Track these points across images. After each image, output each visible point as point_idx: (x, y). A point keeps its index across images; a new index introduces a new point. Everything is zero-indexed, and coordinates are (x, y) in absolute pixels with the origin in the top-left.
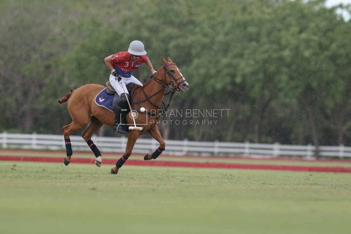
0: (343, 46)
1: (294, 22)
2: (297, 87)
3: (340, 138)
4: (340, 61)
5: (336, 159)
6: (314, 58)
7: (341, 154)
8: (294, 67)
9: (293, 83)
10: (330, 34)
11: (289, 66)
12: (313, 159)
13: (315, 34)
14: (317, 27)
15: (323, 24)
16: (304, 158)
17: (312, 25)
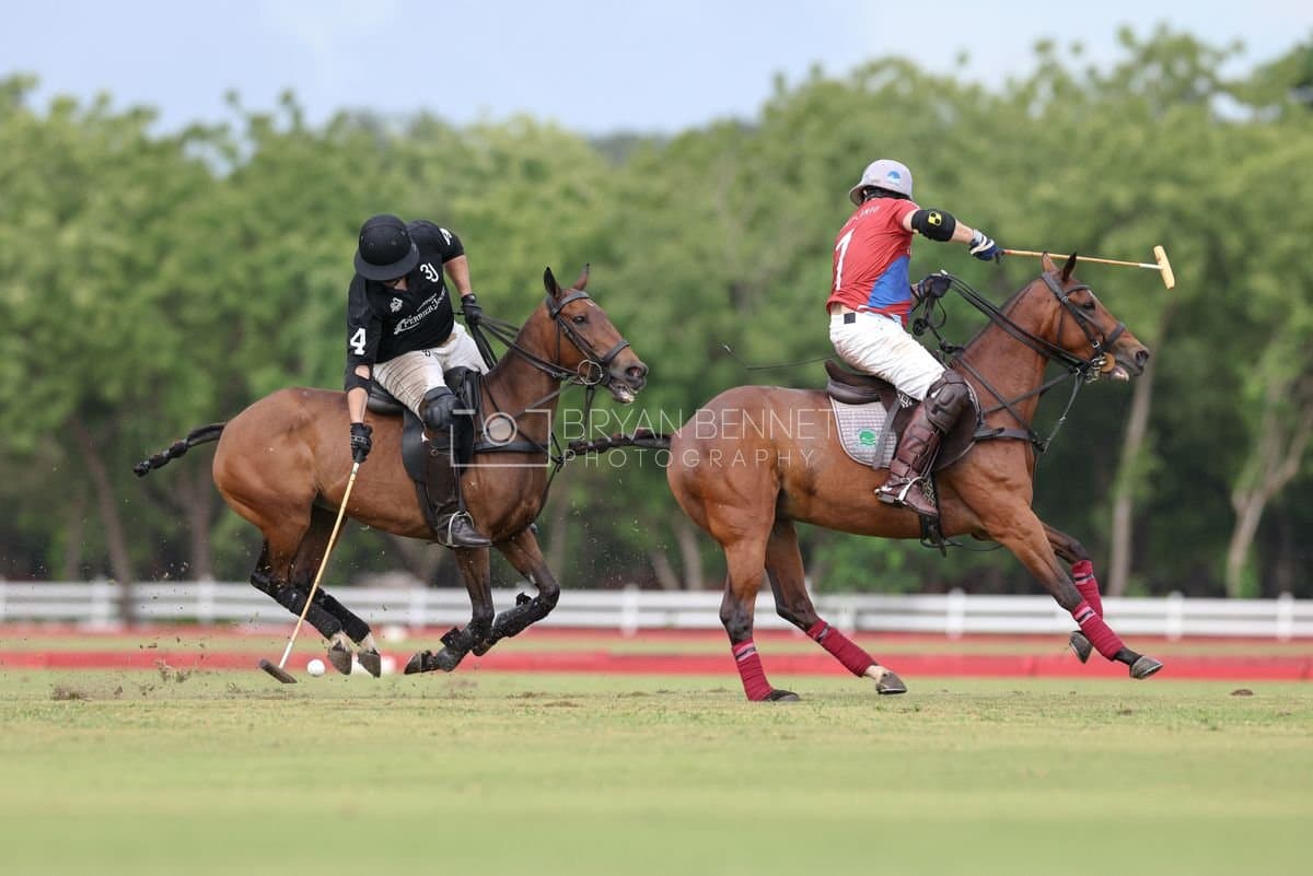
0: (204, 265)
1: (39, 190)
2: (53, 397)
3: (201, 558)
4: (191, 313)
5: (190, 623)
6: (108, 305)
7: (205, 610)
8: (43, 336)
9: (40, 388)
10: (158, 227)
11: (26, 333)
12: (115, 626)
13: (109, 227)
14: (117, 205)
15: (136, 198)
16: (86, 627)
17: (99, 200)
